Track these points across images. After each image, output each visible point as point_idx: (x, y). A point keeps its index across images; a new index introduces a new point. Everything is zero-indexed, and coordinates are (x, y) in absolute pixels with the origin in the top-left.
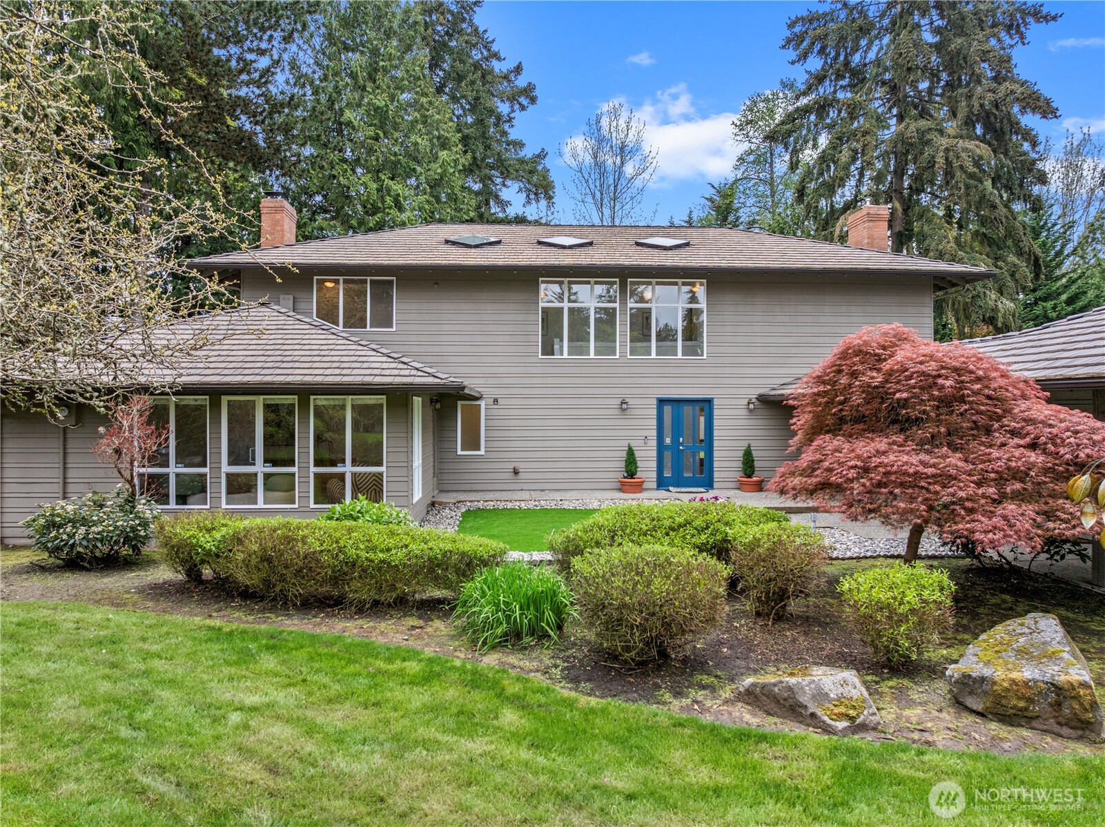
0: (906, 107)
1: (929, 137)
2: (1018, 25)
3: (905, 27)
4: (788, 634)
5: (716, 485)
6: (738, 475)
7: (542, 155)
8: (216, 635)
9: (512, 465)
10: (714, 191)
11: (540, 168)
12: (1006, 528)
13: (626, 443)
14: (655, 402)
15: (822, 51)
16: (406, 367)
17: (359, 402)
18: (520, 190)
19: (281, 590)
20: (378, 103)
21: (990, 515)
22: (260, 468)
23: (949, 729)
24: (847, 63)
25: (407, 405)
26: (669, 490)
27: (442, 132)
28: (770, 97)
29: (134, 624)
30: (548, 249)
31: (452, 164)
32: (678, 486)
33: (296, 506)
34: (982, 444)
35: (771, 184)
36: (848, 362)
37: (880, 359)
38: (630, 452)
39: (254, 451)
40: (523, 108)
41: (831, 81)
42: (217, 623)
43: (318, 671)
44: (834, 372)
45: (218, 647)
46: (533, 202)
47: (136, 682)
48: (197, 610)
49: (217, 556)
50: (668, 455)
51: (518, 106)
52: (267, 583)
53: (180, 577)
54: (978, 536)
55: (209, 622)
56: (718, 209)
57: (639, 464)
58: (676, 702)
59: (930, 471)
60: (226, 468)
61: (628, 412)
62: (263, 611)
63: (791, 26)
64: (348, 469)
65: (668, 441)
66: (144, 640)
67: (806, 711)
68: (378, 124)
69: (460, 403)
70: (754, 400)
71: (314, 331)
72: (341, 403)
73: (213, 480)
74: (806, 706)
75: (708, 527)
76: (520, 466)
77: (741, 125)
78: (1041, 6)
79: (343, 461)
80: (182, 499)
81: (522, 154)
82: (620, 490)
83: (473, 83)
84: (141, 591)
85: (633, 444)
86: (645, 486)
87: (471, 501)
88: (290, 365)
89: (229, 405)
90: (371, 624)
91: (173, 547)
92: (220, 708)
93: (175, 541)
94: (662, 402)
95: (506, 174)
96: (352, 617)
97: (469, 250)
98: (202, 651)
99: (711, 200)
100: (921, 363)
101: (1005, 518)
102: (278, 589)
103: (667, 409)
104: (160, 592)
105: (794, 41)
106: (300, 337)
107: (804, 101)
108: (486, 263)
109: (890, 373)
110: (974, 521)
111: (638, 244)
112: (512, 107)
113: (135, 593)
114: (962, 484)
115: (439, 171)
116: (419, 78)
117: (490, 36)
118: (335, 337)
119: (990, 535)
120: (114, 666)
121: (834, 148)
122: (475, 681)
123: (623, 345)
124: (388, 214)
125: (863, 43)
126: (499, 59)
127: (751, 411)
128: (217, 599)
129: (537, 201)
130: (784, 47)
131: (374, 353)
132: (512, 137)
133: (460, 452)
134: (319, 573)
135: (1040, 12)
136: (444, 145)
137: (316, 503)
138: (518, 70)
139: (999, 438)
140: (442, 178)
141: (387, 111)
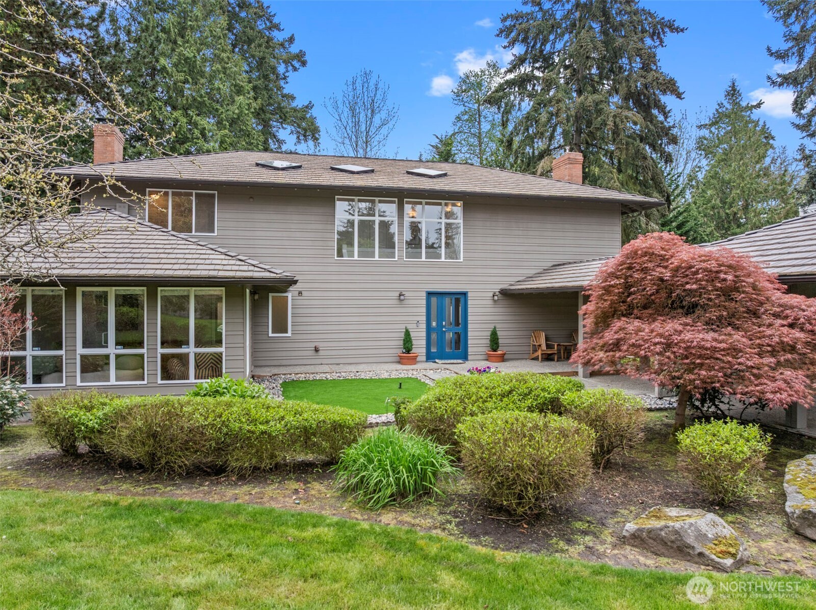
0: (583, 84)
1: (601, 106)
2: (659, 33)
3: (583, 28)
4: (617, 479)
5: (469, 358)
6: (486, 350)
7: (309, 106)
8: (116, 511)
9: (313, 345)
10: (437, 141)
11: (308, 116)
12: (788, 389)
13: (403, 326)
14: (424, 294)
15: (525, 40)
16: (243, 263)
17: (200, 293)
18: (292, 132)
19: (167, 463)
20: (187, 55)
21: (774, 380)
22: (112, 350)
23: (805, 558)
24: (541, 51)
25: (243, 295)
26: (435, 362)
27: (238, 81)
28: (480, 73)
29: (26, 504)
30: (341, 173)
31: (246, 107)
32: (441, 359)
33: (145, 382)
34: (754, 324)
35: (479, 138)
36: (638, 261)
37: (663, 259)
38: (407, 333)
39: (106, 336)
40: (295, 69)
41: (530, 63)
42: (111, 497)
43: (237, 544)
44: (625, 268)
45: (124, 524)
46: (303, 142)
47: (54, 570)
48: (83, 484)
49: (99, 432)
50: (434, 336)
51: (291, 68)
52: (152, 456)
53: (54, 451)
54: (769, 396)
55: (100, 496)
56: (440, 153)
57: (414, 342)
58: (571, 549)
59: (723, 345)
60: (80, 350)
61: (405, 302)
62: (149, 482)
63: (504, 20)
64: (191, 350)
65: (434, 324)
66: (42, 520)
67: (694, 551)
68: (187, 71)
69: (271, 295)
70: (497, 293)
71: (155, 233)
72: (186, 293)
73: (68, 361)
74: (693, 547)
75: (530, 393)
76: (320, 345)
77: (458, 92)
78: (674, 21)
79: (187, 343)
80: (37, 379)
81: (294, 105)
82: (399, 362)
83: (260, 46)
84: (18, 467)
85: (409, 327)
86: (419, 359)
87: (285, 374)
88: (140, 261)
89: (83, 295)
90: (257, 490)
91: (51, 425)
92: (158, 595)
93: (55, 420)
94: (430, 294)
95: (284, 119)
96: (236, 484)
97: (278, 172)
98: (109, 529)
99: (437, 147)
100: (704, 261)
101: (785, 381)
102: (163, 461)
103: (434, 300)
104: (38, 465)
105: (504, 32)
106: (144, 237)
107: (510, 76)
108: (295, 182)
109: (677, 269)
110: (762, 384)
111: (408, 173)
112: (286, 68)
113: (12, 469)
114: (748, 356)
115: (237, 111)
116: (220, 38)
117: (272, 11)
118: (175, 238)
119: (778, 395)
120: (21, 553)
121: (536, 111)
122: (392, 543)
123: (400, 250)
124: (196, 143)
125: (552, 37)
126: (279, 30)
127: (495, 301)
128: (100, 473)
129: (306, 140)
130: (498, 35)
131: (213, 252)
132: (285, 91)
133: (271, 335)
134: (204, 446)
135: (673, 25)
136: (239, 91)
137: (162, 379)
138: (291, 40)
139: (767, 319)
140: (238, 118)
141: (195, 61)
